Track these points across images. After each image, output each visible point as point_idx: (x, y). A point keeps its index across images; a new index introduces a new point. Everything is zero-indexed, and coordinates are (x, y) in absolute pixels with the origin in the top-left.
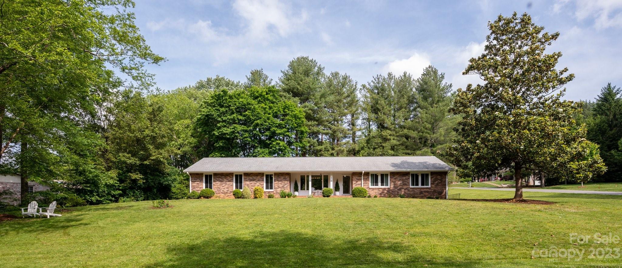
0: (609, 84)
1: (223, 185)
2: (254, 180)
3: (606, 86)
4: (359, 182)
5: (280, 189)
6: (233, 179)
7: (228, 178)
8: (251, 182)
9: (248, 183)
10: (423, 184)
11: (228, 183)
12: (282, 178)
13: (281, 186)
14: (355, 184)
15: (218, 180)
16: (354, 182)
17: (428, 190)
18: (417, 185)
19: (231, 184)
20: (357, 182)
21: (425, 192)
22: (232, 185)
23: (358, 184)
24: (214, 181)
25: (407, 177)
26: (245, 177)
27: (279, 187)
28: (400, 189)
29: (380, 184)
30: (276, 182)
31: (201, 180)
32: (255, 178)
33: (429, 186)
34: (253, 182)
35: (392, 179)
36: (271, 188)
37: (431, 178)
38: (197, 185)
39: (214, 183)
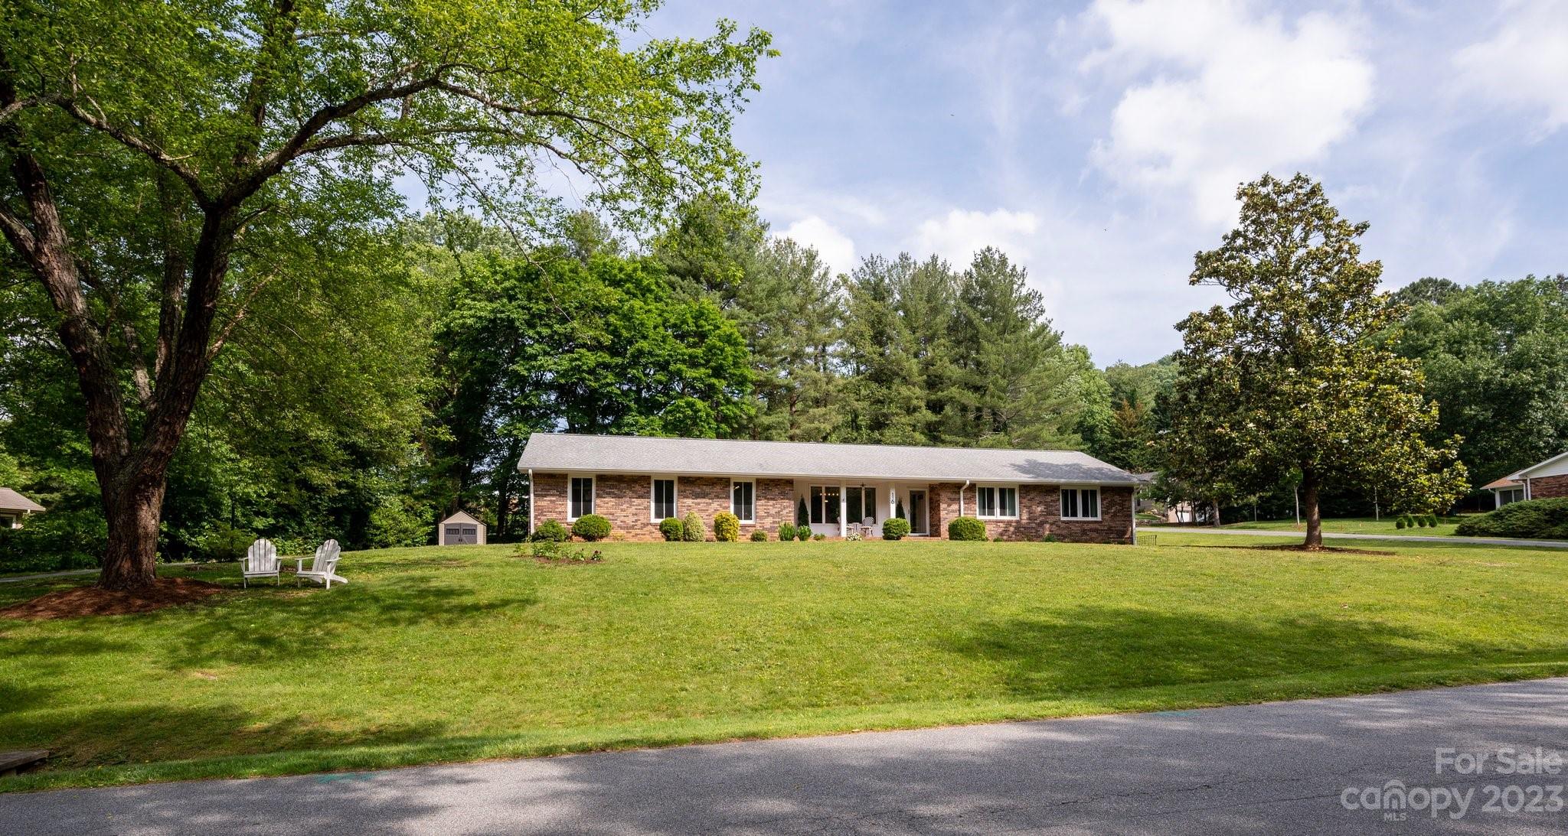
1: (624, 507)
2: (704, 496)
4: (955, 507)
5: (770, 520)
6: (649, 492)
7: (638, 487)
8: (699, 500)
9: (689, 502)
10: (1085, 514)
11: (637, 501)
12: (777, 491)
13: (773, 511)
14: (945, 509)
15: (609, 494)
16: (943, 506)
17: (1097, 526)
18: (1074, 514)
19: (646, 504)
20: (949, 505)
21: (1091, 530)
22: (648, 508)
23: (953, 511)
24: (598, 496)
25: (1055, 497)
26: (683, 488)
27: (769, 515)
28: (1041, 524)
29: (997, 510)
30: (759, 503)
31: (562, 493)
32: (707, 489)
33: (1099, 518)
34: (704, 500)
35: (1024, 501)
36: (748, 517)
37: (1102, 500)
38: (551, 505)
39: (598, 501)
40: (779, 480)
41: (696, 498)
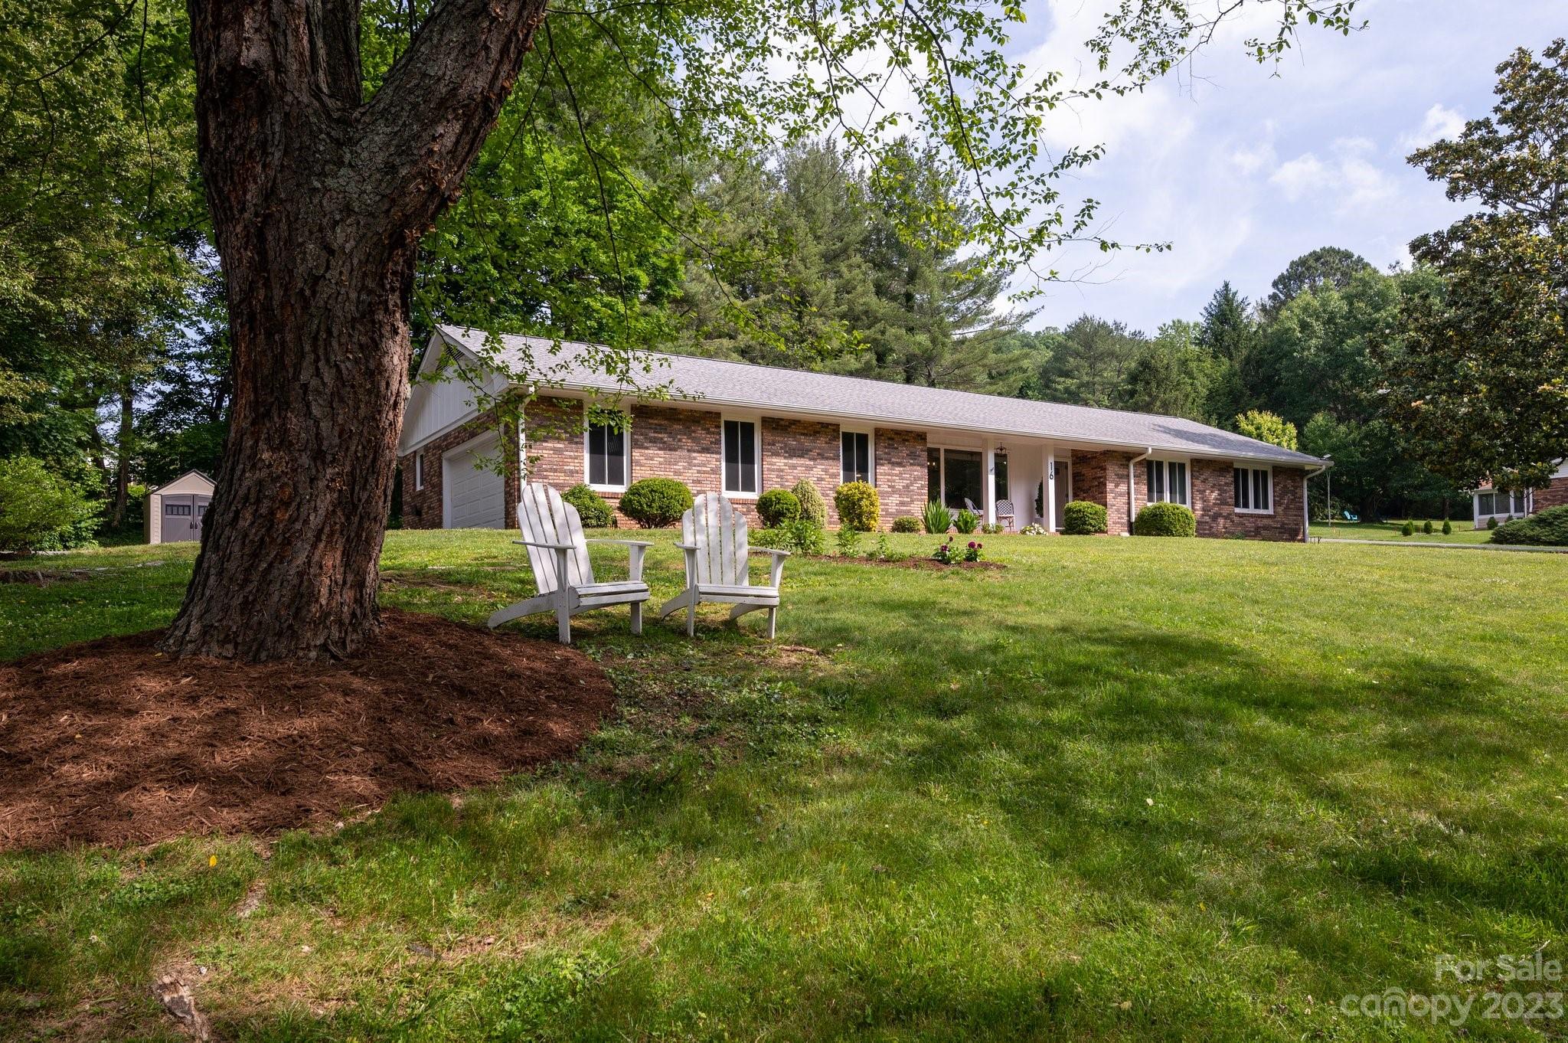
0: (1226, 285)
1: (680, 466)
2: (801, 453)
3: (1220, 287)
4: (1123, 488)
5: (895, 499)
6: (718, 442)
7: (700, 433)
8: (794, 461)
9: (780, 462)
10: (1257, 506)
11: (700, 458)
12: (905, 452)
13: (900, 485)
14: (1112, 491)
15: (654, 441)
16: (1110, 486)
17: (1266, 522)
18: (1246, 506)
19: (713, 464)
20: (1117, 486)
22: (715, 471)
23: (1121, 495)
24: (635, 444)
25: (1227, 478)
26: (769, 438)
27: (894, 491)
28: (1215, 518)
29: (1167, 495)
30: (881, 470)
31: (574, 439)
32: (807, 442)
33: (1270, 511)
34: (801, 461)
35: (1198, 482)
37: (1274, 486)
38: (556, 458)
39: (636, 454)
40: (908, 432)
41: (791, 457)
